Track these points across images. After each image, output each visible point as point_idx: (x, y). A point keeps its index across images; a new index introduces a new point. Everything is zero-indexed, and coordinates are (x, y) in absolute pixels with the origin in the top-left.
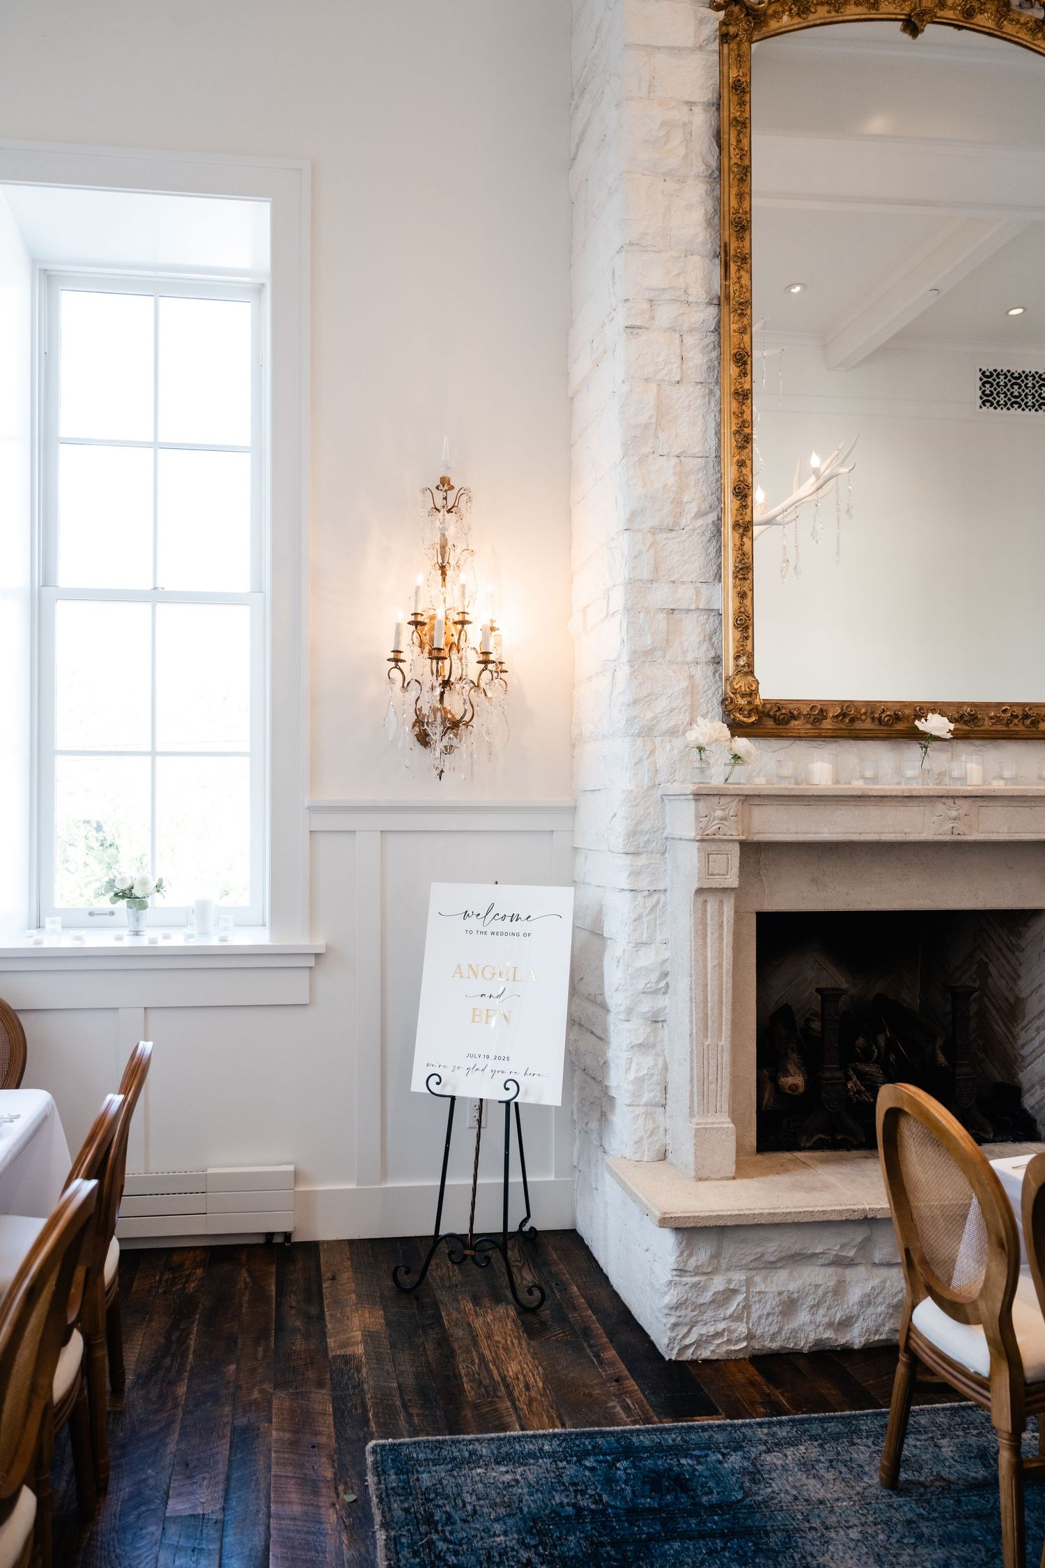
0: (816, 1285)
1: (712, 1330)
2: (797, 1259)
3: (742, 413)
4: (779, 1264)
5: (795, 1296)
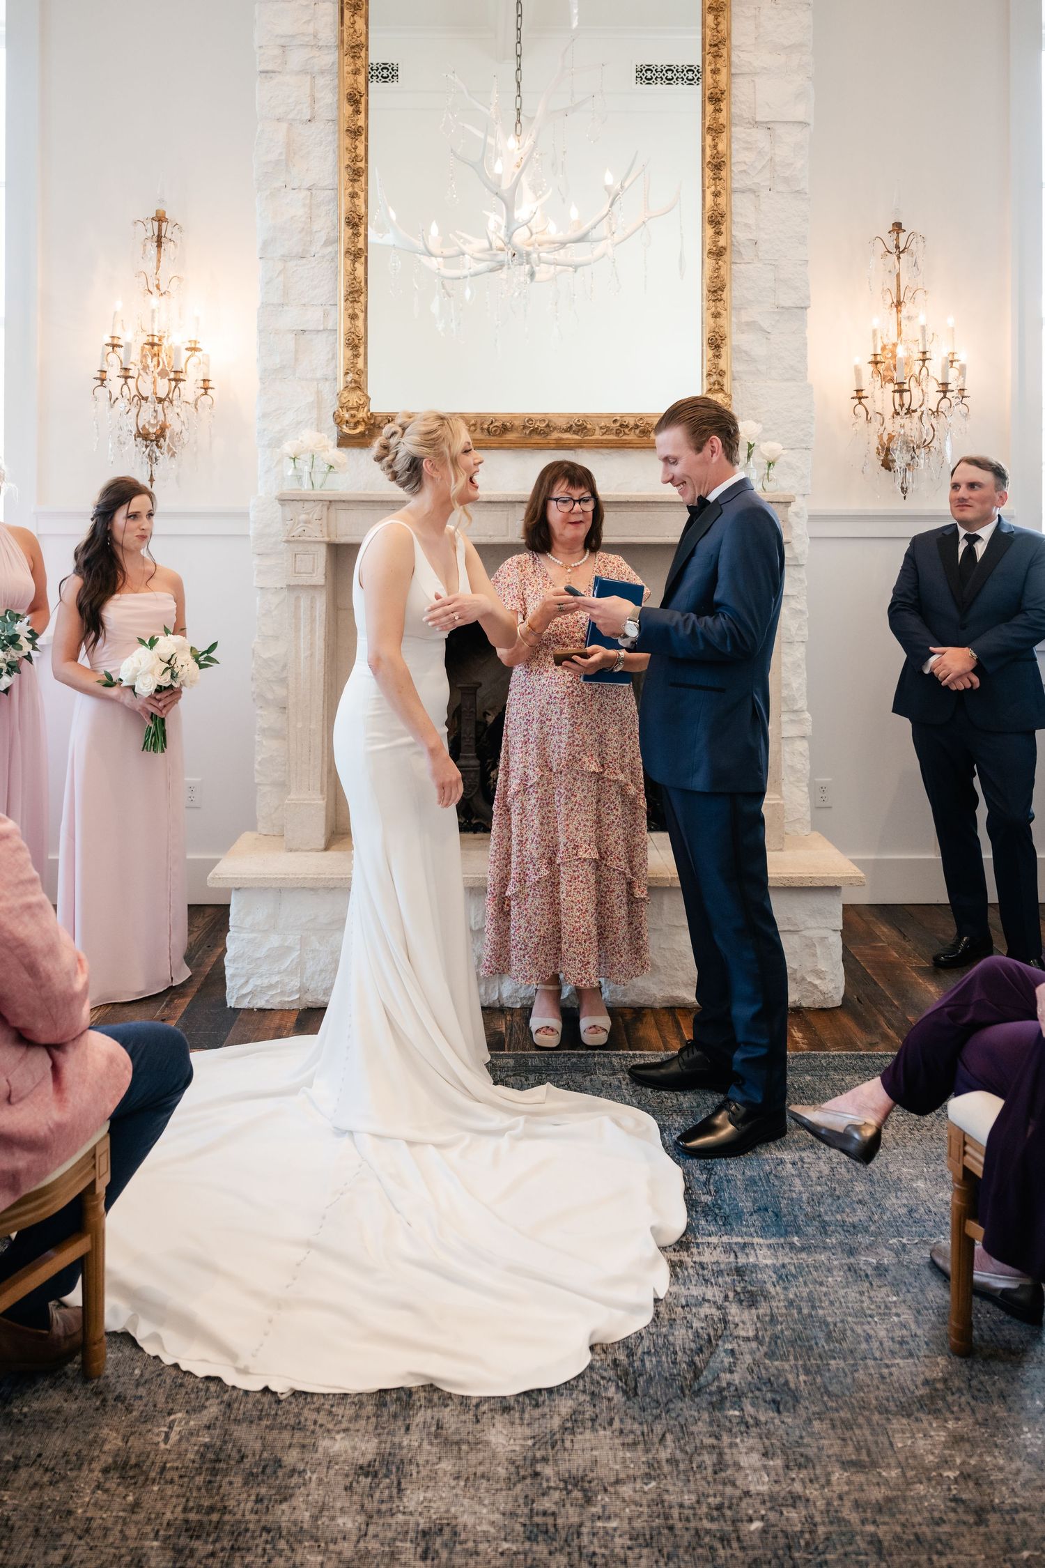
3: (356, 148)
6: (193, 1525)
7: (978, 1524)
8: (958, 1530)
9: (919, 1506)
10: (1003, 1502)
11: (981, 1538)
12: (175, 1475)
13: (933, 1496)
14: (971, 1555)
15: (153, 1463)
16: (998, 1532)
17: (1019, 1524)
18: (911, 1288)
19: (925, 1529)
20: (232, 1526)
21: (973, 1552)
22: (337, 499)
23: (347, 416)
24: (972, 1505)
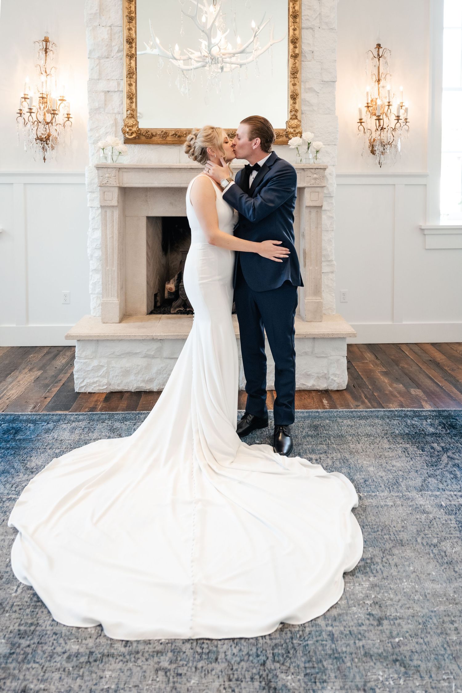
0: (137, 365)
1: (92, 381)
2: (130, 354)
3: (132, 7)
4: (122, 356)
5: (128, 369)
6: (22, 632)
7: (378, 625)
8: (369, 628)
9: (353, 617)
10: (391, 615)
11: (378, 632)
12: (17, 608)
13: (359, 613)
14: (373, 640)
15: (8, 603)
16: (387, 629)
17: (397, 625)
18: (361, 516)
19: (354, 628)
20: (40, 632)
21: (374, 639)
22: (122, 167)
23: (127, 130)
24: (377, 617)
